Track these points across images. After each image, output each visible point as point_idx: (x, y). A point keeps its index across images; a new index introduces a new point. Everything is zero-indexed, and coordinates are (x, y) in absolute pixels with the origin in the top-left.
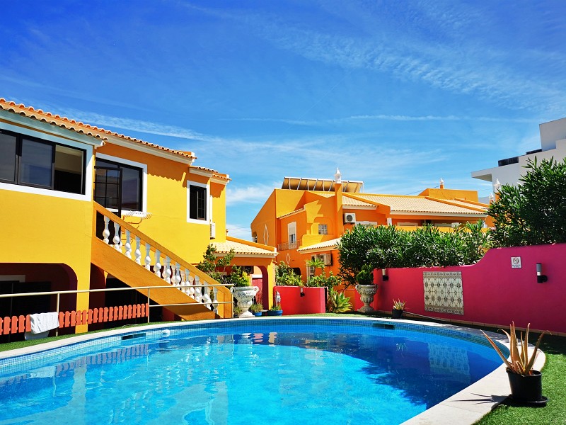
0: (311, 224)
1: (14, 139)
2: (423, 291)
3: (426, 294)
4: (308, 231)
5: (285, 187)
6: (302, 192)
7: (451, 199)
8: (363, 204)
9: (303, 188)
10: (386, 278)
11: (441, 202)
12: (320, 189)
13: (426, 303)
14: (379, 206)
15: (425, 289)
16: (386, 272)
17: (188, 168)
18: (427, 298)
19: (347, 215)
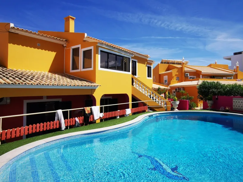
0: (173, 77)
1: (115, 56)
2: (232, 104)
3: (233, 105)
4: (173, 79)
5: (162, 63)
6: (168, 64)
7: (219, 68)
8: (191, 70)
9: (168, 63)
10: (217, 99)
11: (216, 69)
12: (174, 63)
13: (233, 107)
14: (197, 71)
15: (233, 103)
16: (217, 97)
17: (147, 60)
18: (234, 106)
19: (186, 74)
